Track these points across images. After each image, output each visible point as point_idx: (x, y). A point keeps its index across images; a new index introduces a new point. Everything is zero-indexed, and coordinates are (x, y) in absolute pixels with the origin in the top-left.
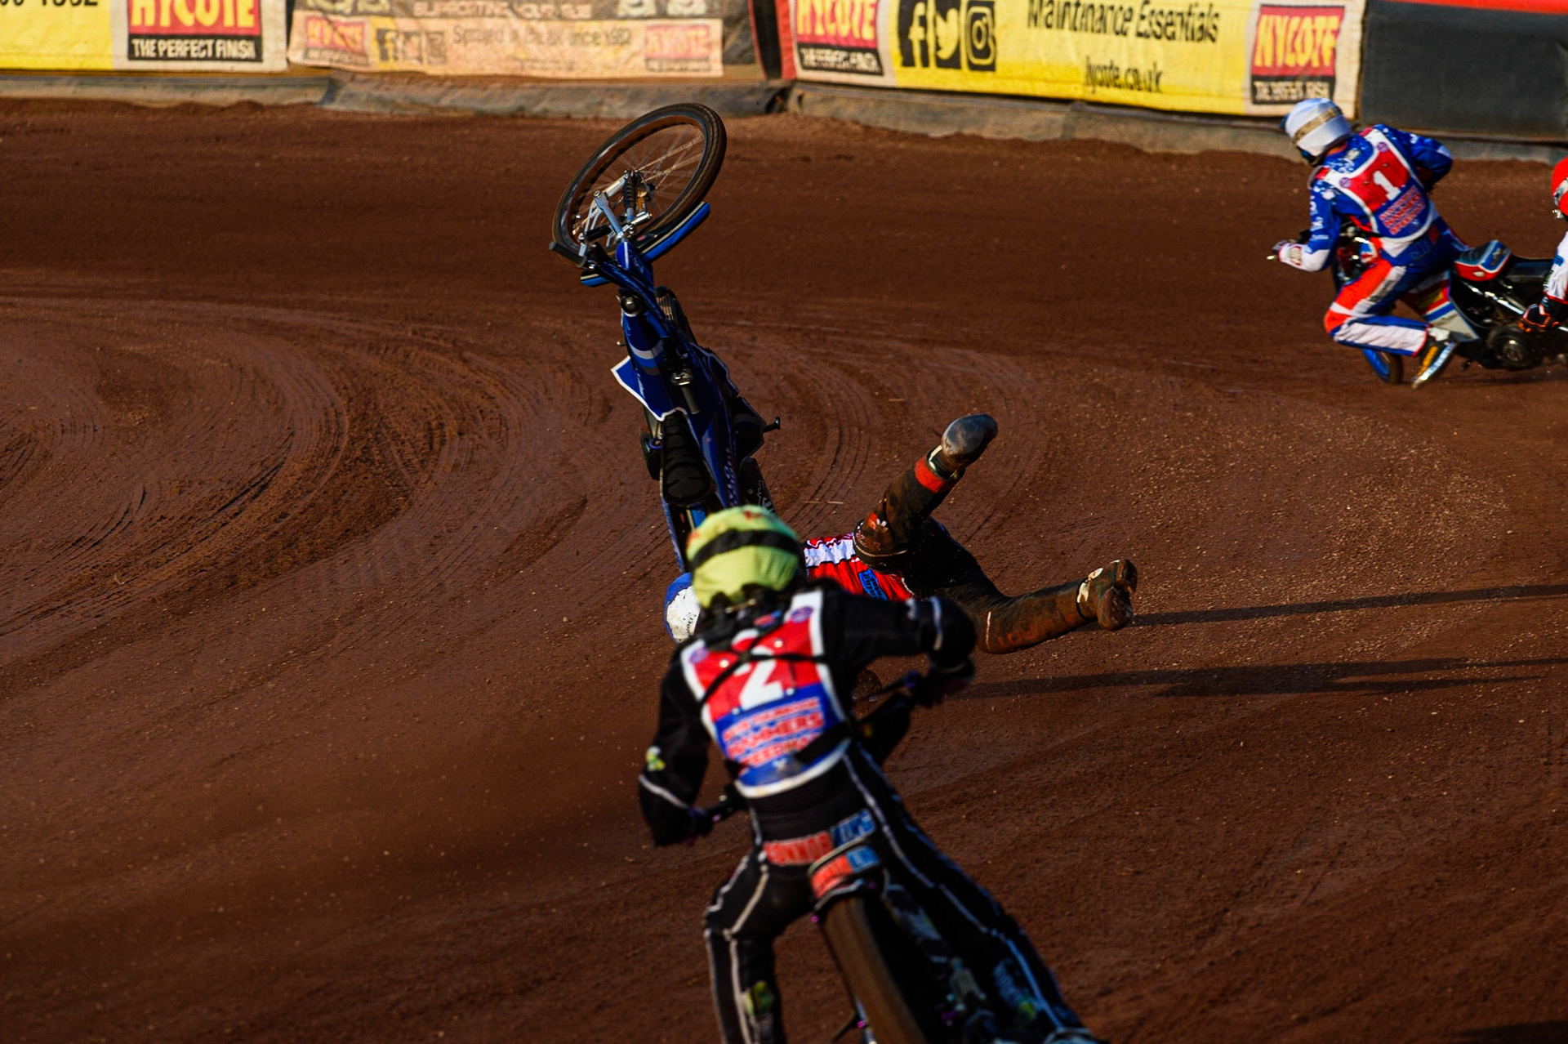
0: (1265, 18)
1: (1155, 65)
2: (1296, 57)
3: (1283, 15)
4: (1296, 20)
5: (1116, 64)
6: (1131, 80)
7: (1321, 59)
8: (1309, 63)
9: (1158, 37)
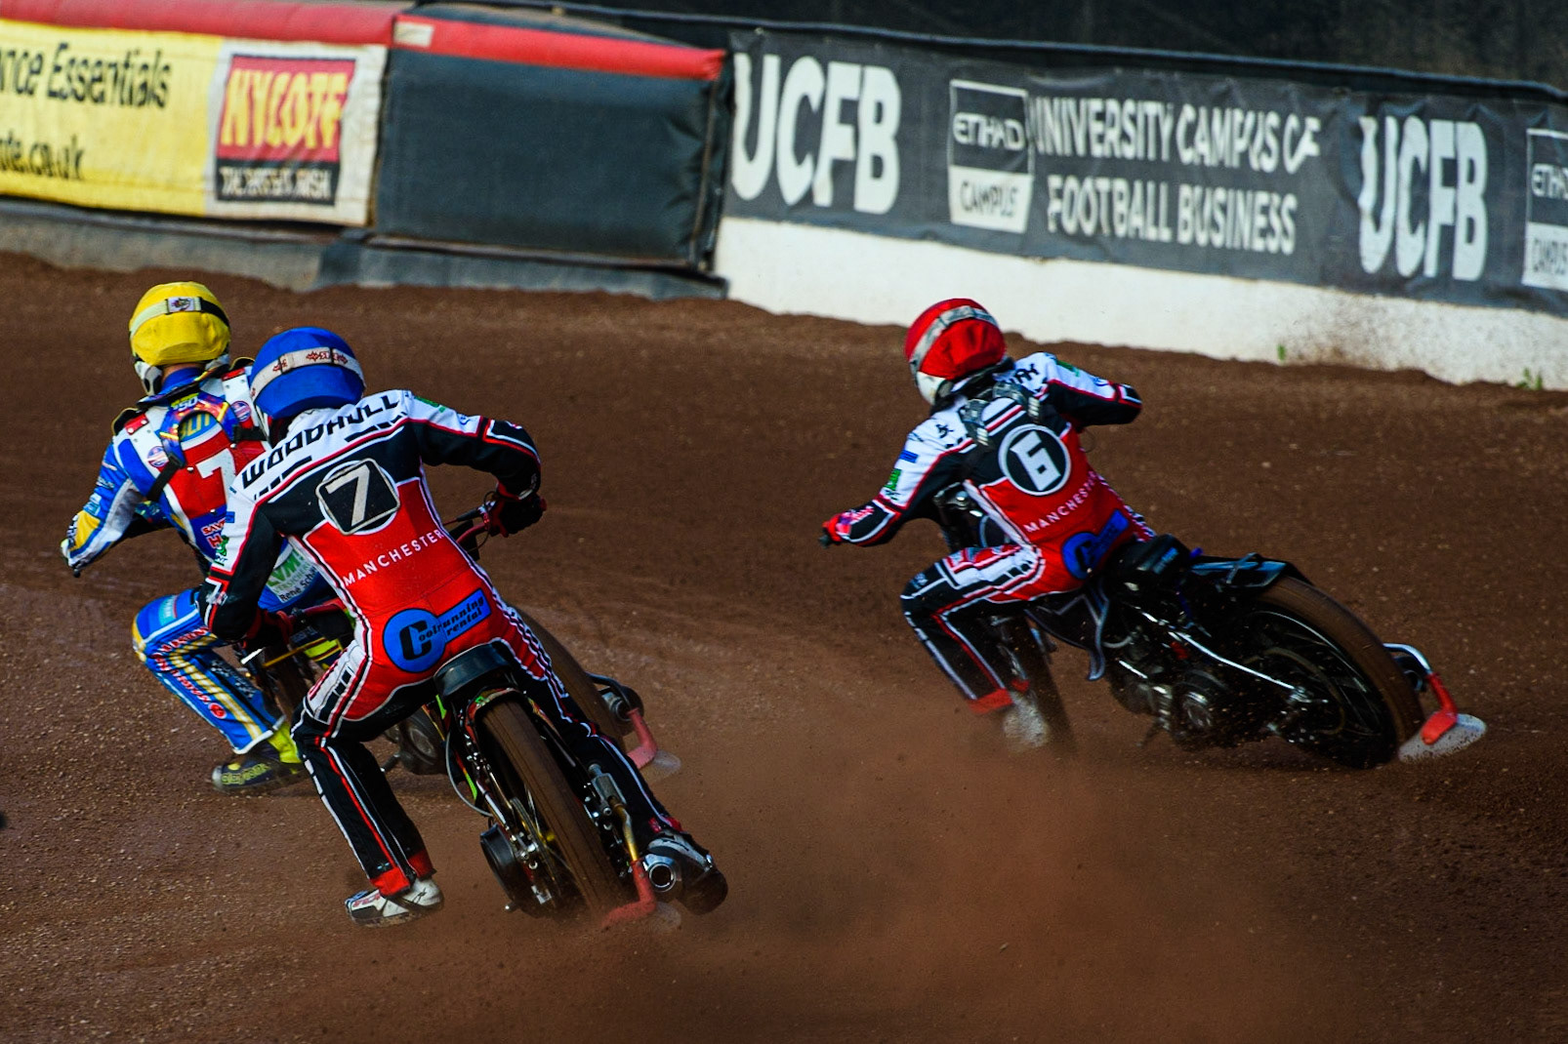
0: (237, 74)
1: (74, 139)
2: (283, 131)
3: (265, 70)
4: (283, 78)
5: (17, 136)
6: (38, 160)
7: (319, 137)
8: (302, 143)
9: (80, 99)
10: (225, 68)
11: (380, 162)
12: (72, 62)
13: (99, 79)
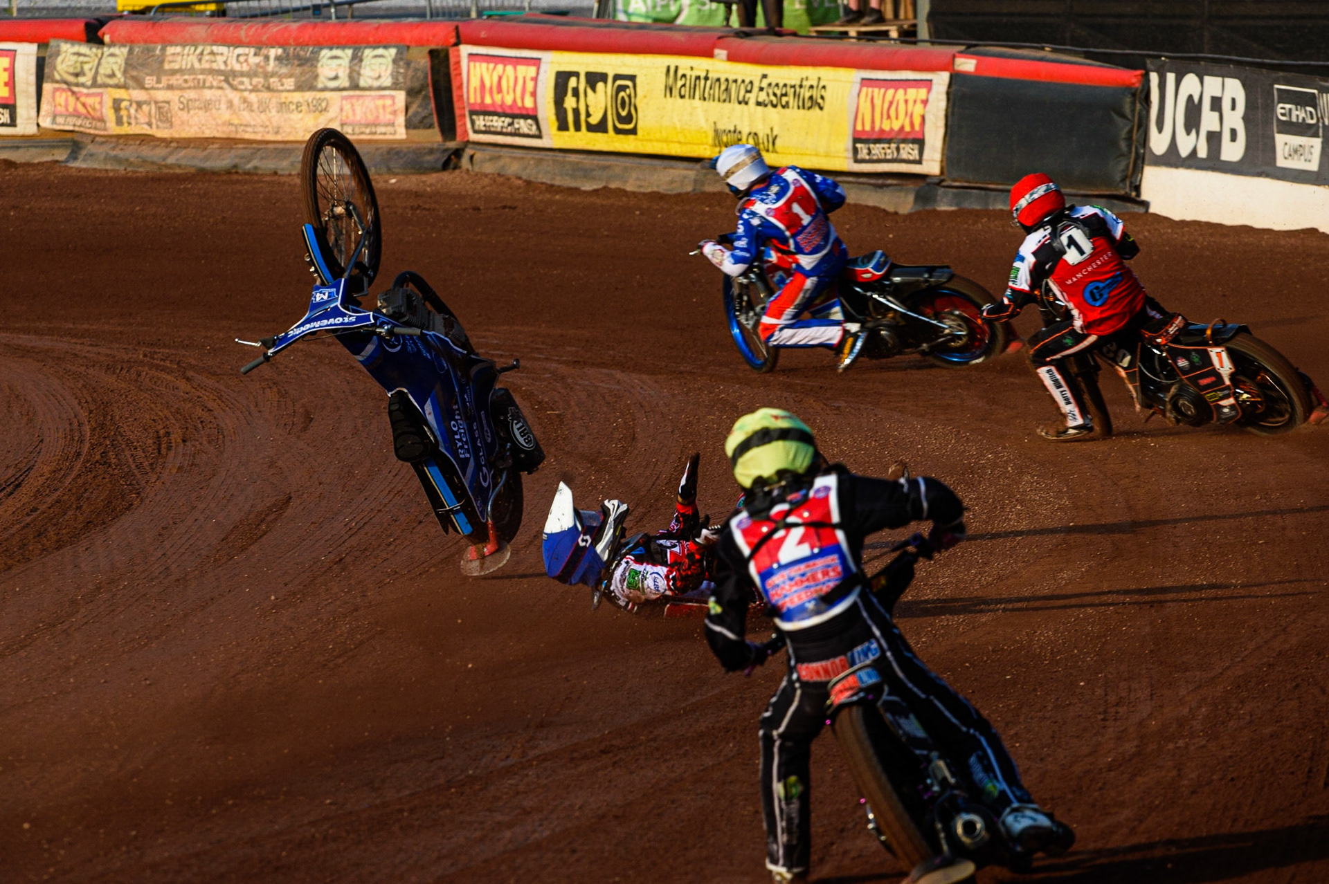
0: (864, 90)
1: (772, 129)
2: (891, 123)
3: (880, 87)
4: (891, 92)
5: (739, 128)
7: (912, 125)
8: (902, 128)
9: (775, 106)
10: (857, 86)
11: (947, 139)
12: (770, 85)
13: (785, 95)
